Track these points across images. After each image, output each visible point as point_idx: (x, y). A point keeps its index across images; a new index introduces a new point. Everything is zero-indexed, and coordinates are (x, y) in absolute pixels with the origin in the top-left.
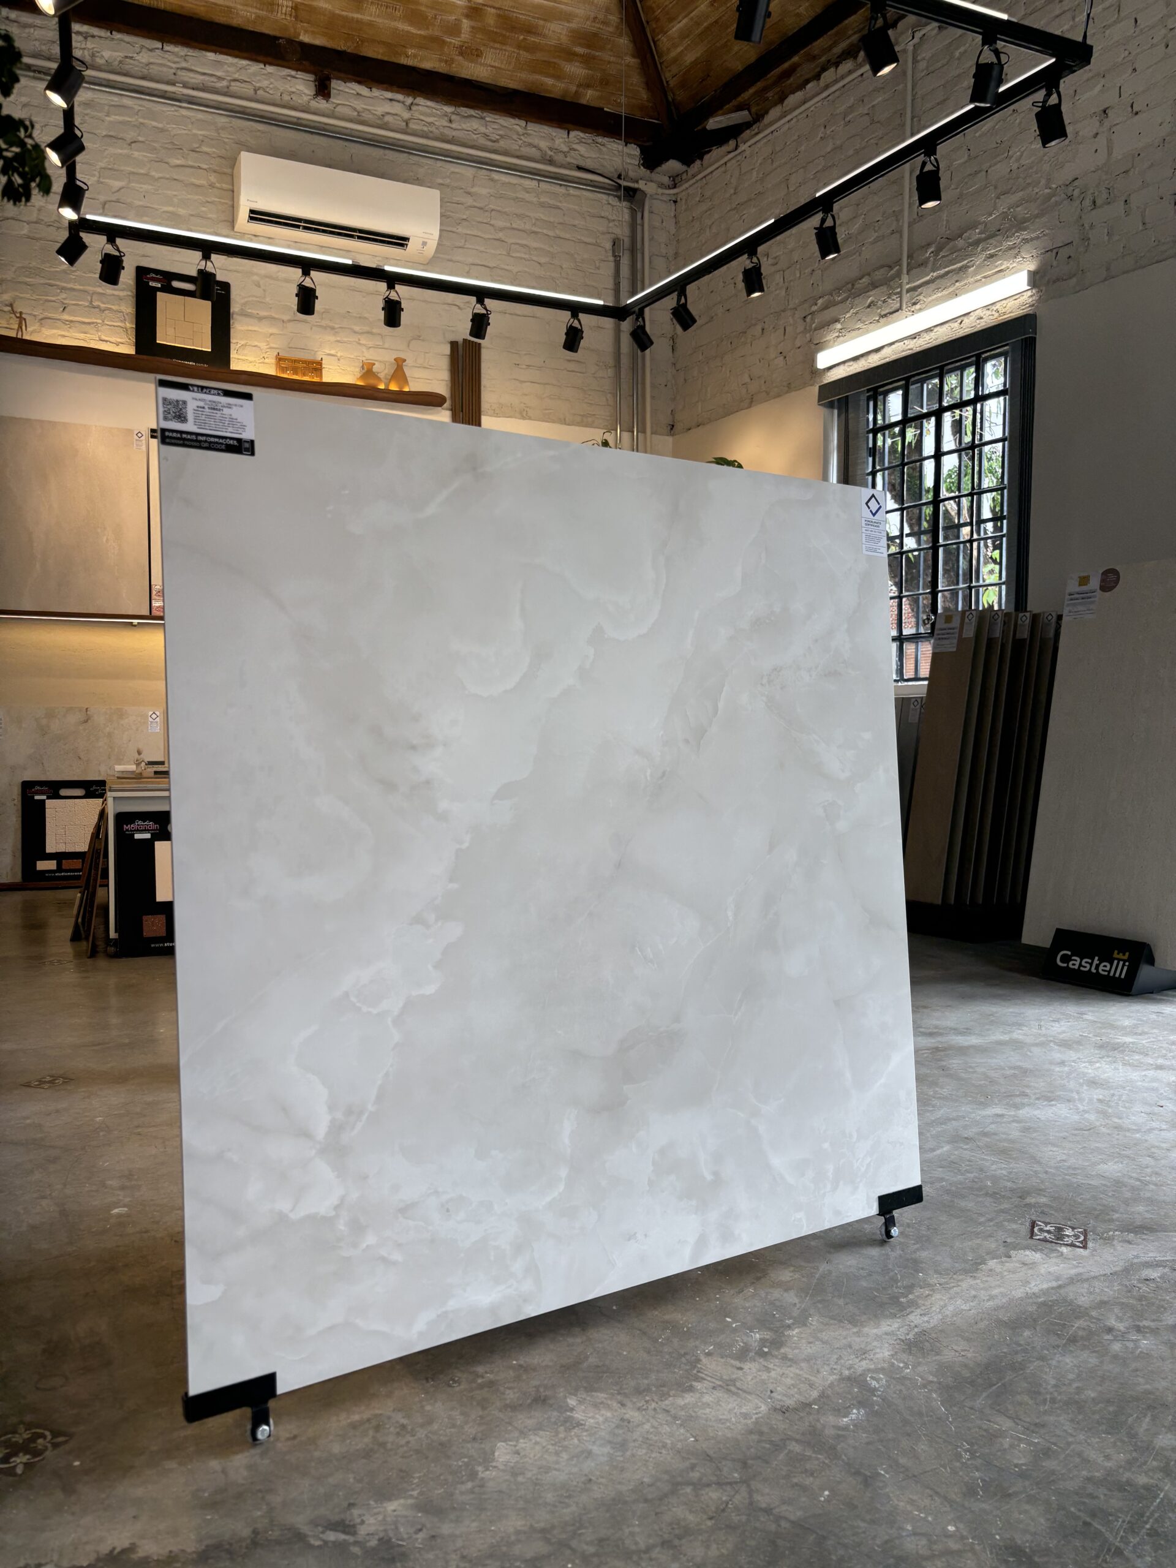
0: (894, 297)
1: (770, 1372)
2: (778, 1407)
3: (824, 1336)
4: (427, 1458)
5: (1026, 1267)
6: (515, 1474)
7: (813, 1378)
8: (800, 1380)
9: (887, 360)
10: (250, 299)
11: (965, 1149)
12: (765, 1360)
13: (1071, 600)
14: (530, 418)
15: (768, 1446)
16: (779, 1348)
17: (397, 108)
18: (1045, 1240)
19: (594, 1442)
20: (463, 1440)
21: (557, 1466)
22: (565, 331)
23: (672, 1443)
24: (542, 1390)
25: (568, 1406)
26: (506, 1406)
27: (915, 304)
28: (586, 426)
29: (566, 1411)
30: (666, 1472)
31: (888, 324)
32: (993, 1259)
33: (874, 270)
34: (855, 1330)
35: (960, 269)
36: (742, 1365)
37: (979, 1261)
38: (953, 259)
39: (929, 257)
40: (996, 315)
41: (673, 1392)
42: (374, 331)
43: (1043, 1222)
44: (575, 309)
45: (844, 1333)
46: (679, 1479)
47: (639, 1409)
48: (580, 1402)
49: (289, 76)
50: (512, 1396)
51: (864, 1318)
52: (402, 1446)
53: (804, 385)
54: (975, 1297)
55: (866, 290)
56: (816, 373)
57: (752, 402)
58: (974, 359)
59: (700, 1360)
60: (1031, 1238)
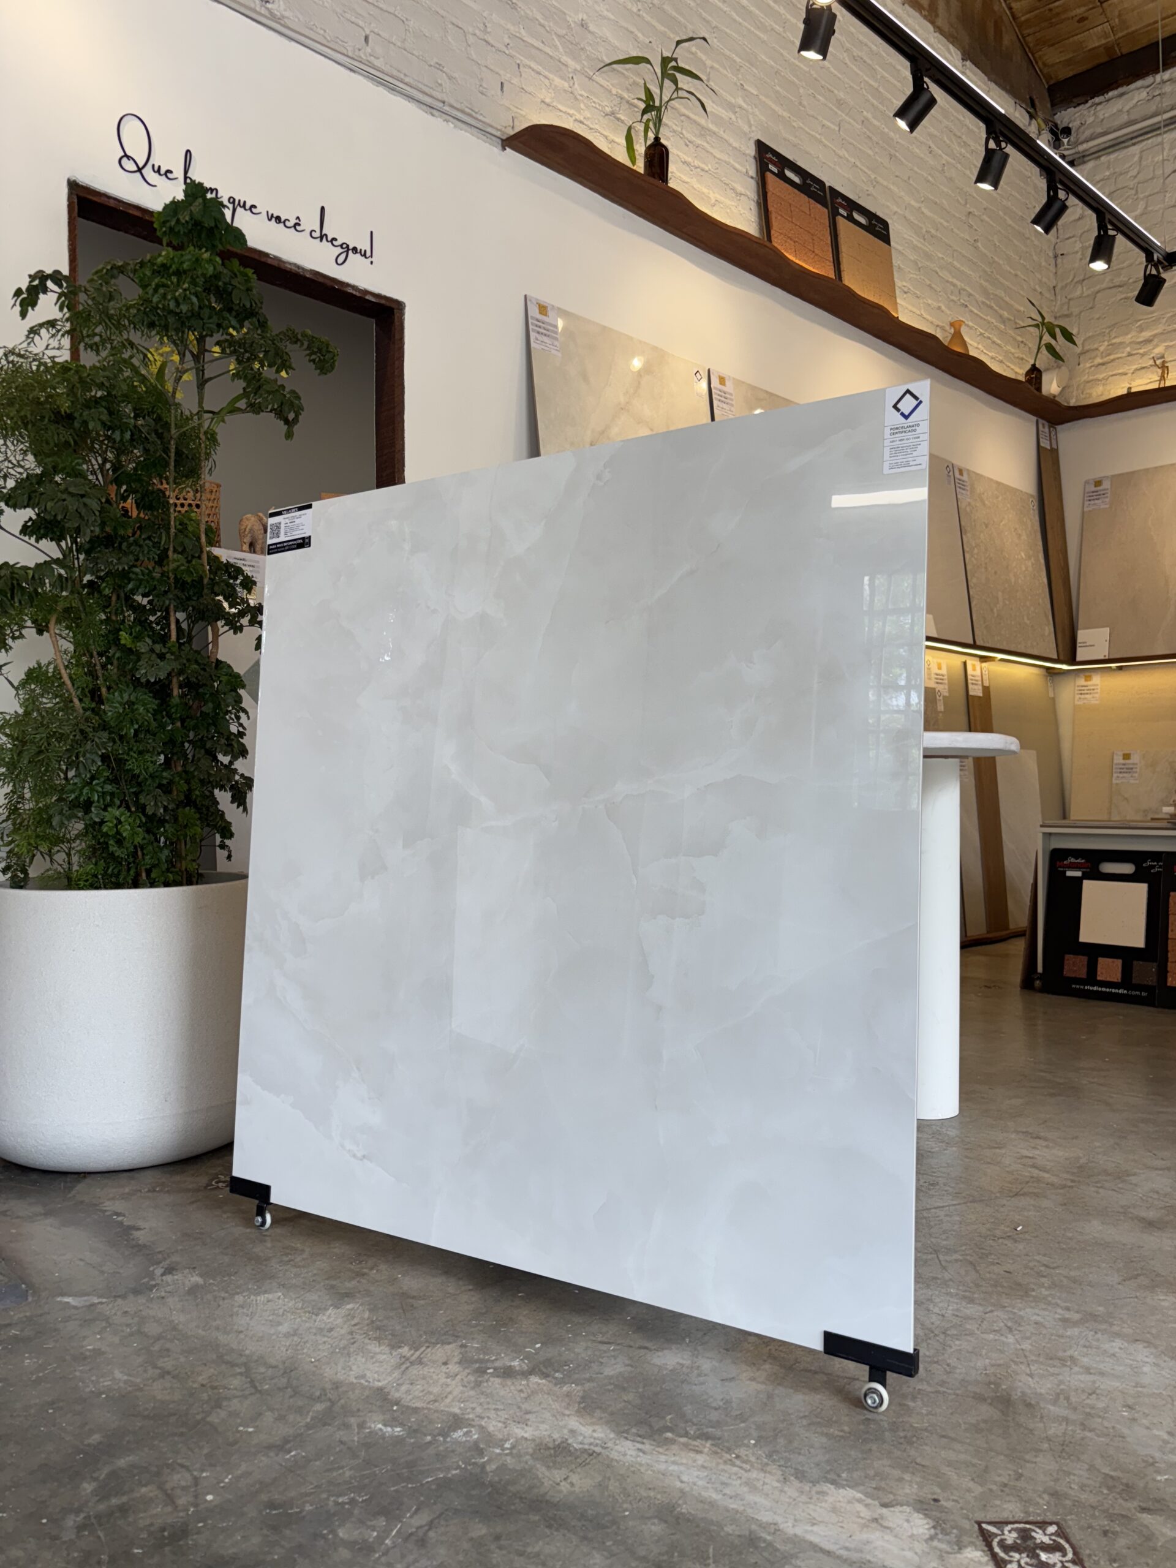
36: (451, 1363)
59: (449, 1343)
60: (979, 1523)
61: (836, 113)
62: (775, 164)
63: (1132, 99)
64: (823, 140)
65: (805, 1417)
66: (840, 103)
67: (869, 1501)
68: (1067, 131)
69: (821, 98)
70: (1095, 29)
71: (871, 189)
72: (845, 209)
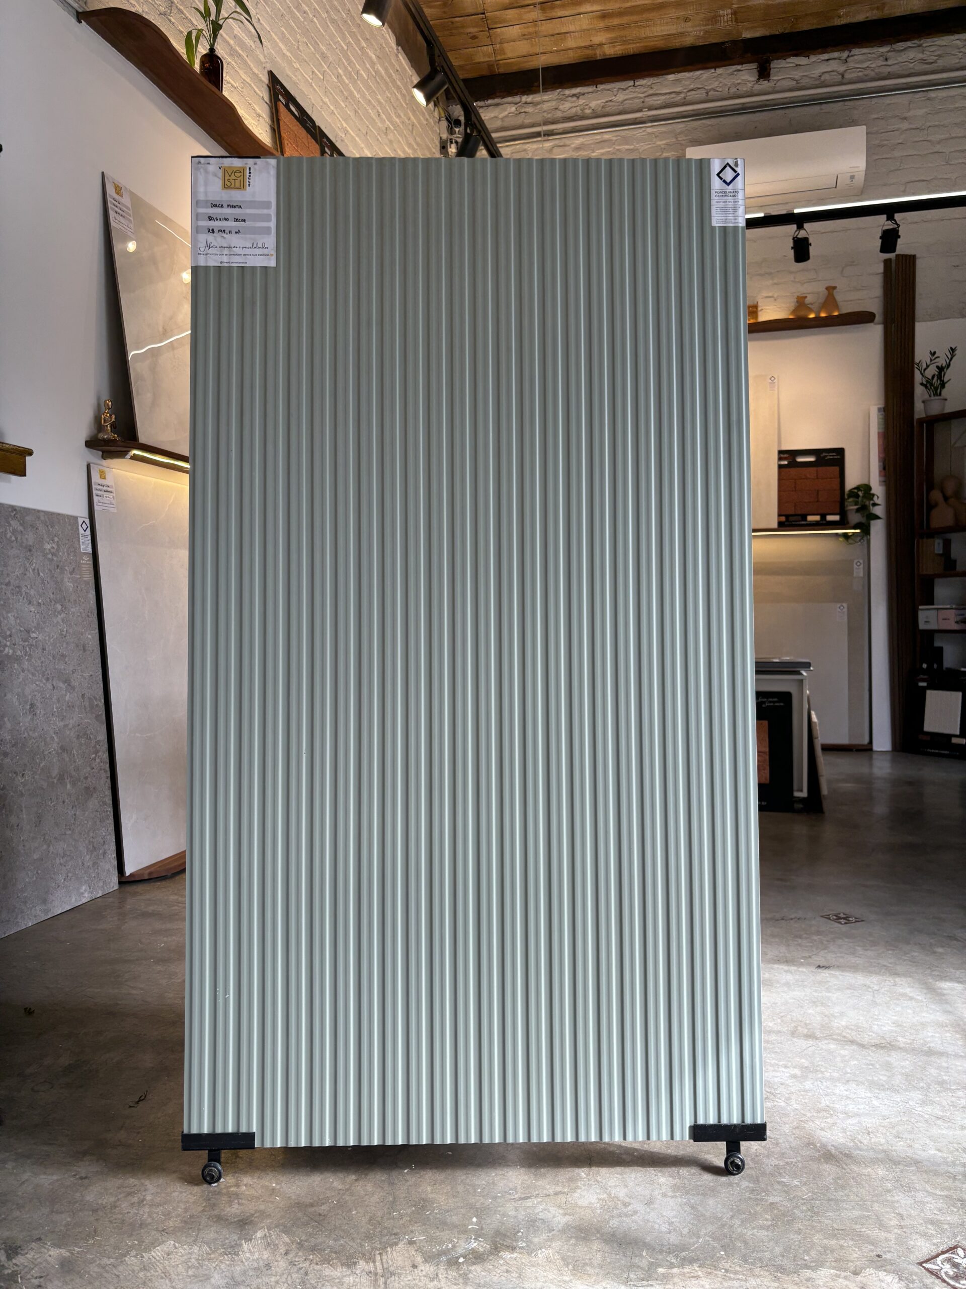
4: (120, 1229)
6: (144, 1269)
12: (446, 1269)
16: (474, 1264)
17: (834, 66)
18: (935, 1274)
24: (257, 1215)
26: (218, 1216)
29: (245, 1239)
32: (834, 1268)
34: (568, 1278)
36: (420, 1265)
37: (813, 1264)
42: (809, 267)
45: (553, 1277)
49: (735, 71)
50: (233, 1210)
51: (593, 1271)
60: (921, 1264)
61: (321, 64)
62: (282, 96)
63: (505, 110)
64: (313, 84)
65: (732, 1217)
66: (324, 56)
67: (843, 1274)
68: (457, 123)
69: (311, 47)
70: (482, 48)
71: (343, 136)
72: (329, 149)
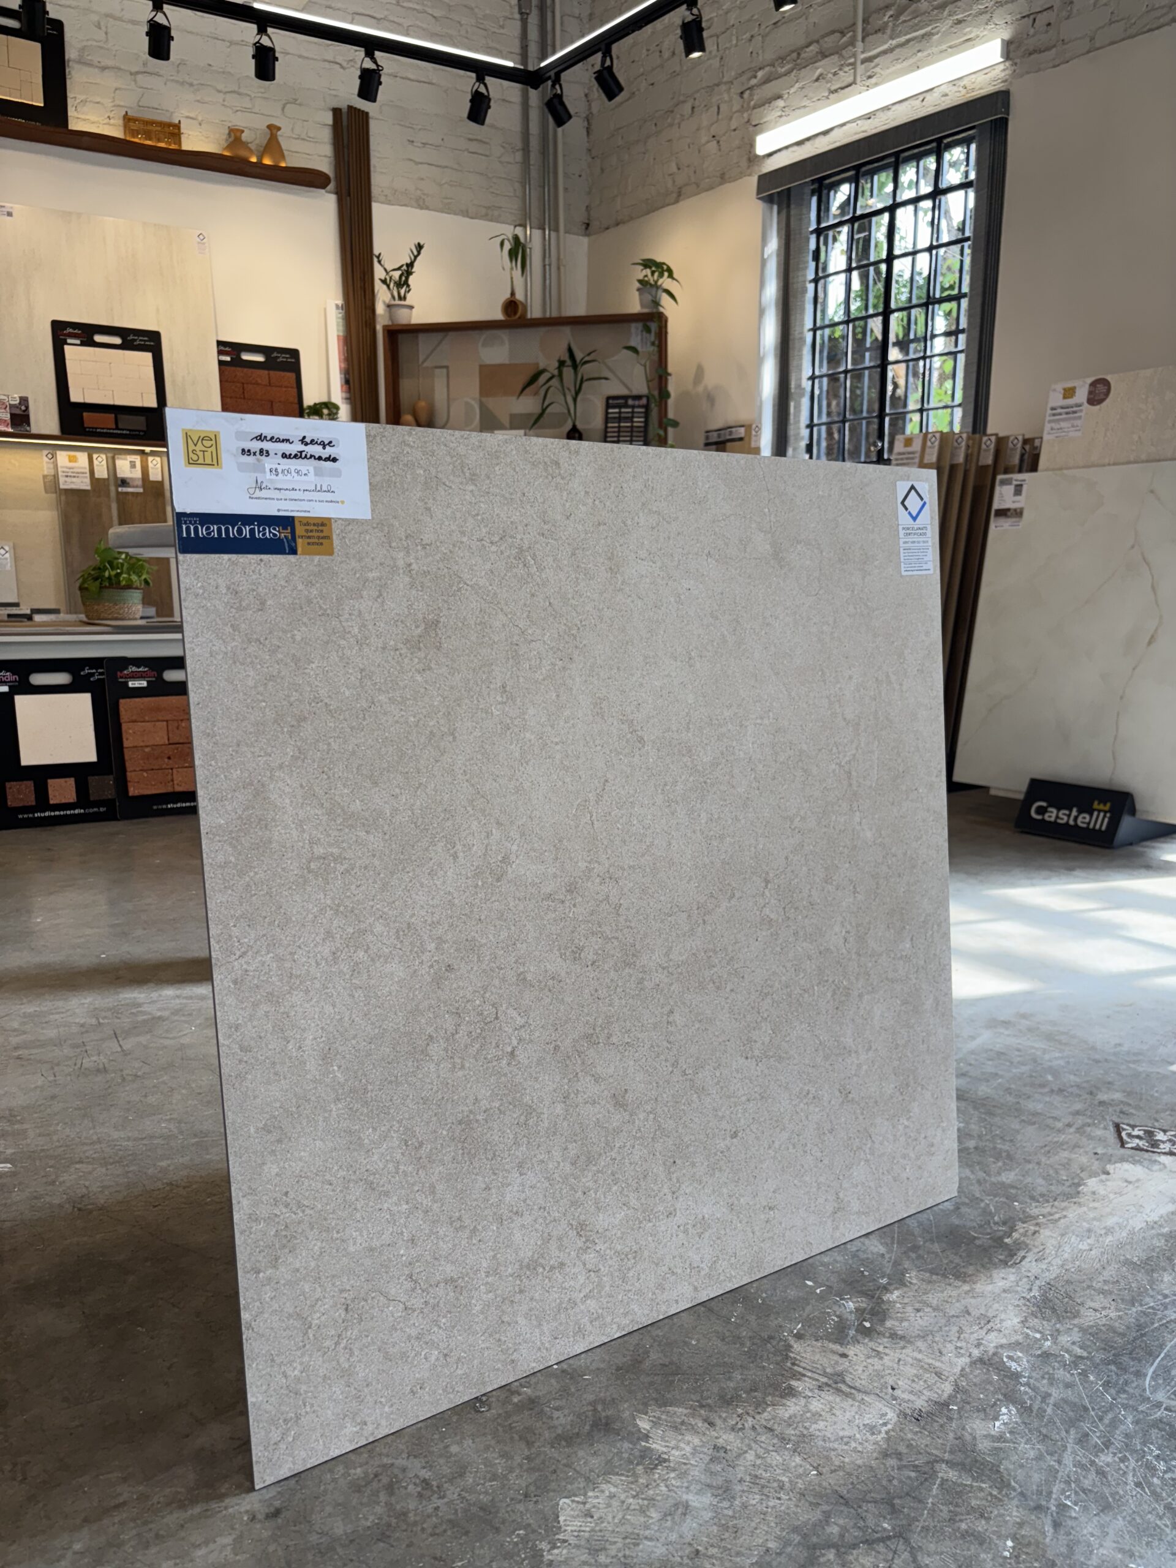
0: (847, 69)
1: (881, 1358)
2: (908, 1411)
3: (934, 1298)
4: (467, 1533)
5: (1131, 1187)
6: (594, 1551)
7: (938, 1364)
8: (922, 1367)
9: (838, 144)
10: (90, 43)
11: (1008, 1035)
12: (871, 1340)
13: (1054, 415)
14: (427, 208)
15: (913, 1474)
16: (882, 1321)
18: (1137, 1148)
19: (687, 1488)
20: (512, 1499)
21: (647, 1533)
22: (469, 97)
23: (791, 1482)
24: (600, 1408)
25: (639, 1430)
26: (559, 1438)
27: (870, 77)
28: (491, 220)
29: (639, 1439)
30: (795, 1530)
31: (839, 100)
32: (1090, 1177)
33: (823, 37)
34: (966, 1287)
35: (923, 36)
36: (846, 1351)
37: (1076, 1181)
38: (916, 25)
39: (888, 22)
40: (964, 91)
41: (770, 1398)
42: (242, 90)
43: (1128, 1125)
44: (482, 70)
45: (954, 1293)
46: (815, 1539)
47: (733, 1429)
48: (656, 1424)
50: (563, 1421)
51: (971, 1270)
52: (429, 1516)
53: (741, 175)
54: (1089, 1231)
55: (813, 61)
56: (753, 159)
57: (679, 194)
58: (934, 145)
59: (789, 1347)
60: (1123, 1147)
